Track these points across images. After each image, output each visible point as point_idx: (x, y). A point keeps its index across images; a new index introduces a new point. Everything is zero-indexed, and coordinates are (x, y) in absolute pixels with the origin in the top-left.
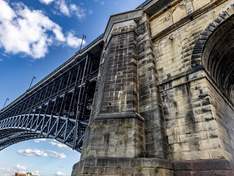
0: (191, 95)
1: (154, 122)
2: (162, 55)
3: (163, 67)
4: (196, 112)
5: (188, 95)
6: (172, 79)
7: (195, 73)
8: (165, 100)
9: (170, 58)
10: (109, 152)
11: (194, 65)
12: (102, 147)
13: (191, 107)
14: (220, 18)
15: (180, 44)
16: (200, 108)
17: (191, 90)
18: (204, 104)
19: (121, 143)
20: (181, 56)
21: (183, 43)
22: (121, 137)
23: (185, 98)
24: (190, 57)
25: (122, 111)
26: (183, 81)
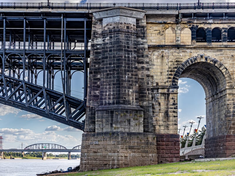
0: (169, 101)
1: (149, 113)
2: (154, 65)
3: (154, 75)
4: (170, 111)
5: (167, 101)
6: (160, 87)
7: (173, 89)
8: (153, 100)
9: (159, 70)
10: (131, 130)
11: (174, 83)
12: (126, 127)
13: (168, 108)
14: (193, 60)
15: (167, 63)
16: (172, 110)
17: (169, 99)
18: (175, 108)
19: (137, 125)
20: (167, 73)
21: (170, 64)
22: (137, 122)
23: (165, 102)
24: (172, 77)
25: (133, 105)
26: (165, 91)
